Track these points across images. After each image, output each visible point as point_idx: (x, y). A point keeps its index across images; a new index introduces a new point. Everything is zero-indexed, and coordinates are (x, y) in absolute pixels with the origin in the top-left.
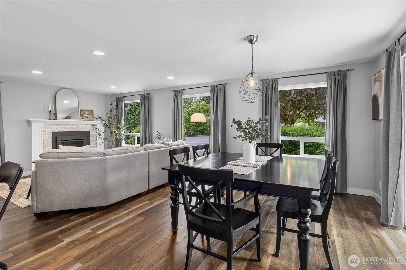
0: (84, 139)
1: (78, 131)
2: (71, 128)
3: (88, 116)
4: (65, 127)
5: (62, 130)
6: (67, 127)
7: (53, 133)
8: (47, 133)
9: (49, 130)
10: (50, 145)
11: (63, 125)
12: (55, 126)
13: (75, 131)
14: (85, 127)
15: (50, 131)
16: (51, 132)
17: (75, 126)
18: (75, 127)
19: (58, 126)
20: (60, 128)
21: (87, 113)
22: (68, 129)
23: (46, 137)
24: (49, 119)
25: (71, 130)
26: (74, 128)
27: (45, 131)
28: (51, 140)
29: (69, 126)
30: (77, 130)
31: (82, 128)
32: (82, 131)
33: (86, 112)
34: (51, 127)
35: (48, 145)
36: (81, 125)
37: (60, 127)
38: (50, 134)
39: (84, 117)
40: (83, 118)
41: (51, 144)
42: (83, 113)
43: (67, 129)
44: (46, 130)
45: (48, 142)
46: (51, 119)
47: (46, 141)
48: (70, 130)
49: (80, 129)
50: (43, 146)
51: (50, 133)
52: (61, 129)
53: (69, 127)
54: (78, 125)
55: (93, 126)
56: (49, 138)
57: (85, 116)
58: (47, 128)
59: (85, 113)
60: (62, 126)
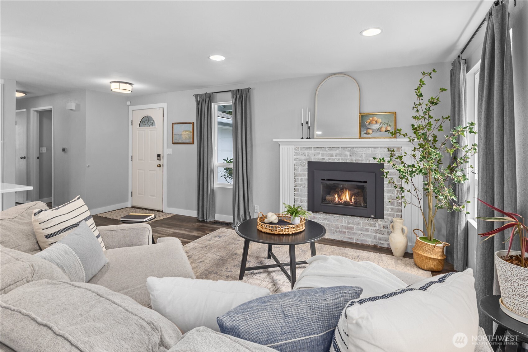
0: (366, 182)
1: (355, 162)
2: (341, 155)
3: (381, 127)
4: (329, 152)
5: (324, 159)
6: (334, 153)
7: (310, 163)
8: (301, 163)
9: (303, 157)
10: (304, 185)
11: (327, 149)
12: (312, 152)
13: (348, 161)
14: (370, 153)
15: (305, 160)
16: (307, 162)
17: (348, 151)
18: (348, 153)
19: (318, 151)
20: (320, 154)
21: (380, 120)
22: (336, 156)
23: (299, 169)
24: (307, 138)
25: (342, 159)
26: (346, 156)
27: (297, 159)
28: (306, 177)
29: (337, 151)
30: (352, 160)
31: (364, 155)
32: (364, 162)
33: (376, 119)
34: (306, 152)
35: (301, 185)
36: (361, 149)
37: (320, 152)
38: (304, 166)
39: (370, 131)
40: (369, 133)
41: (306, 183)
42: (371, 122)
43: (332, 156)
44: (300, 157)
45: (301, 180)
46: (309, 138)
47: (299, 177)
48: (339, 159)
49: (360, 159)
50: (294, 185)
51: (305, 164)
52: (323, 156)
53: (336, 153)
54: (355, 149)
55: (391, 151)
56: (303, 172)
57: (373, 129)
58: (301, 153)
59: (374, 122)
60: (325, 151)
